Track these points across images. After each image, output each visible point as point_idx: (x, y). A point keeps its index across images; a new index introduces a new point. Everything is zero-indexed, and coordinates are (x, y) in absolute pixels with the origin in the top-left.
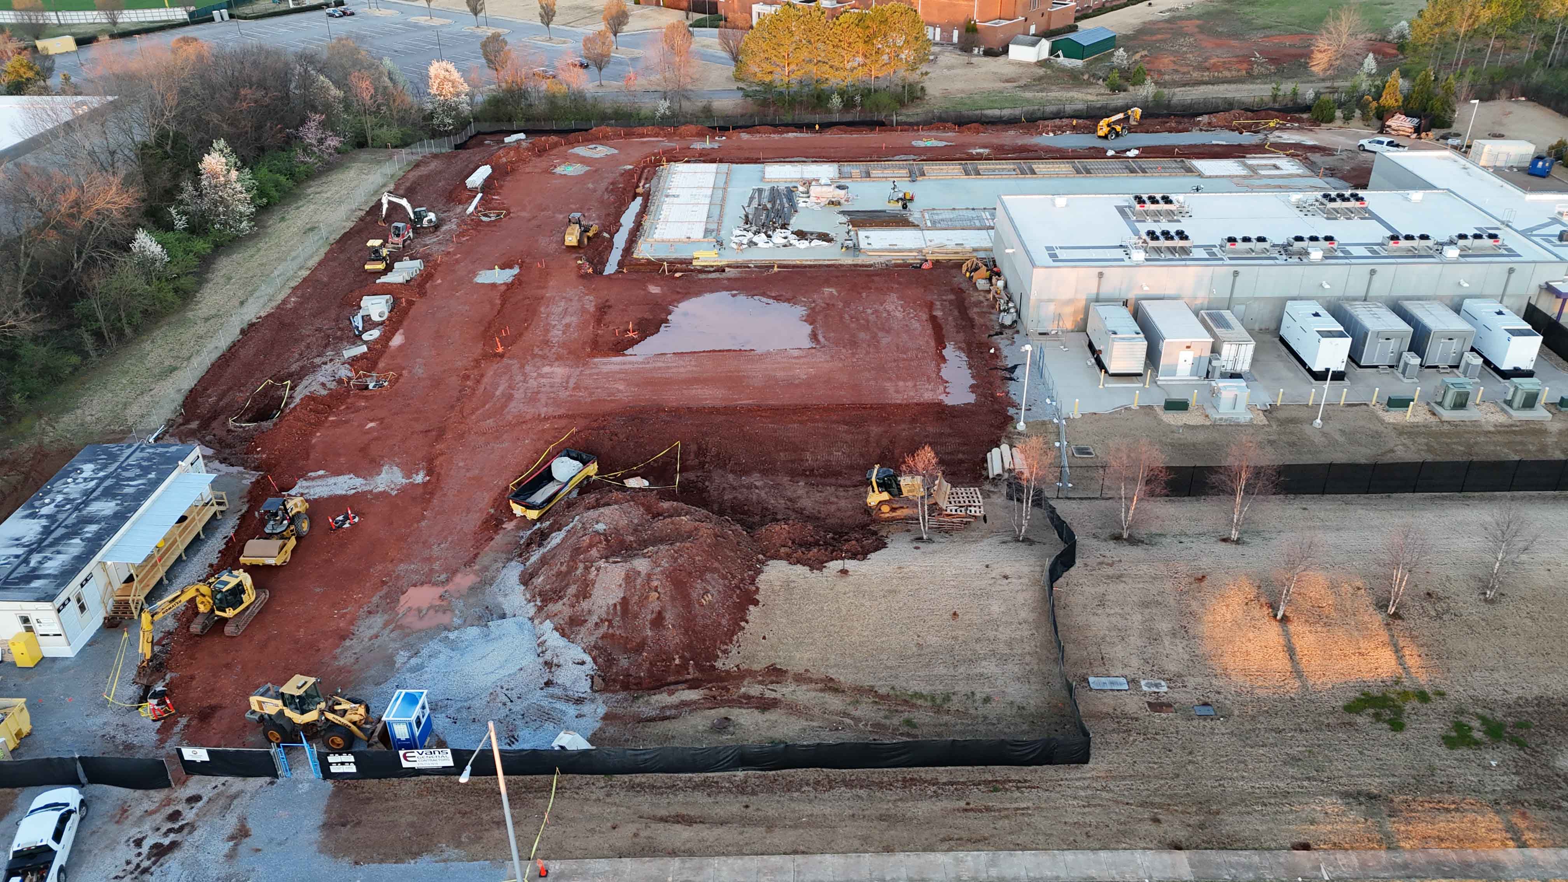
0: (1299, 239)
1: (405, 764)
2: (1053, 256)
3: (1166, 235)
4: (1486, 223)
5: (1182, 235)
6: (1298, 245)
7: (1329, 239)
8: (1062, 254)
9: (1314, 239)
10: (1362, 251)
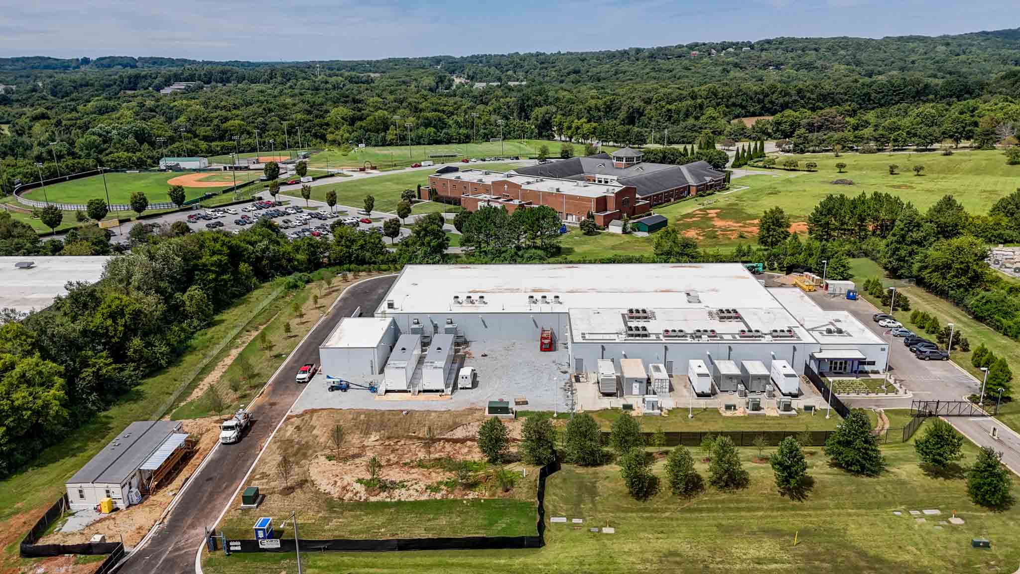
0: (699, 331)
1: (261, 546)
2: (584, 338)
3: (637, 329)
4: (794, 323)
5: (644, 329)
6: (699, 334)
7: (713, 331)
8: (587, 337)
9: (706, 331)
10: (730, 337)
